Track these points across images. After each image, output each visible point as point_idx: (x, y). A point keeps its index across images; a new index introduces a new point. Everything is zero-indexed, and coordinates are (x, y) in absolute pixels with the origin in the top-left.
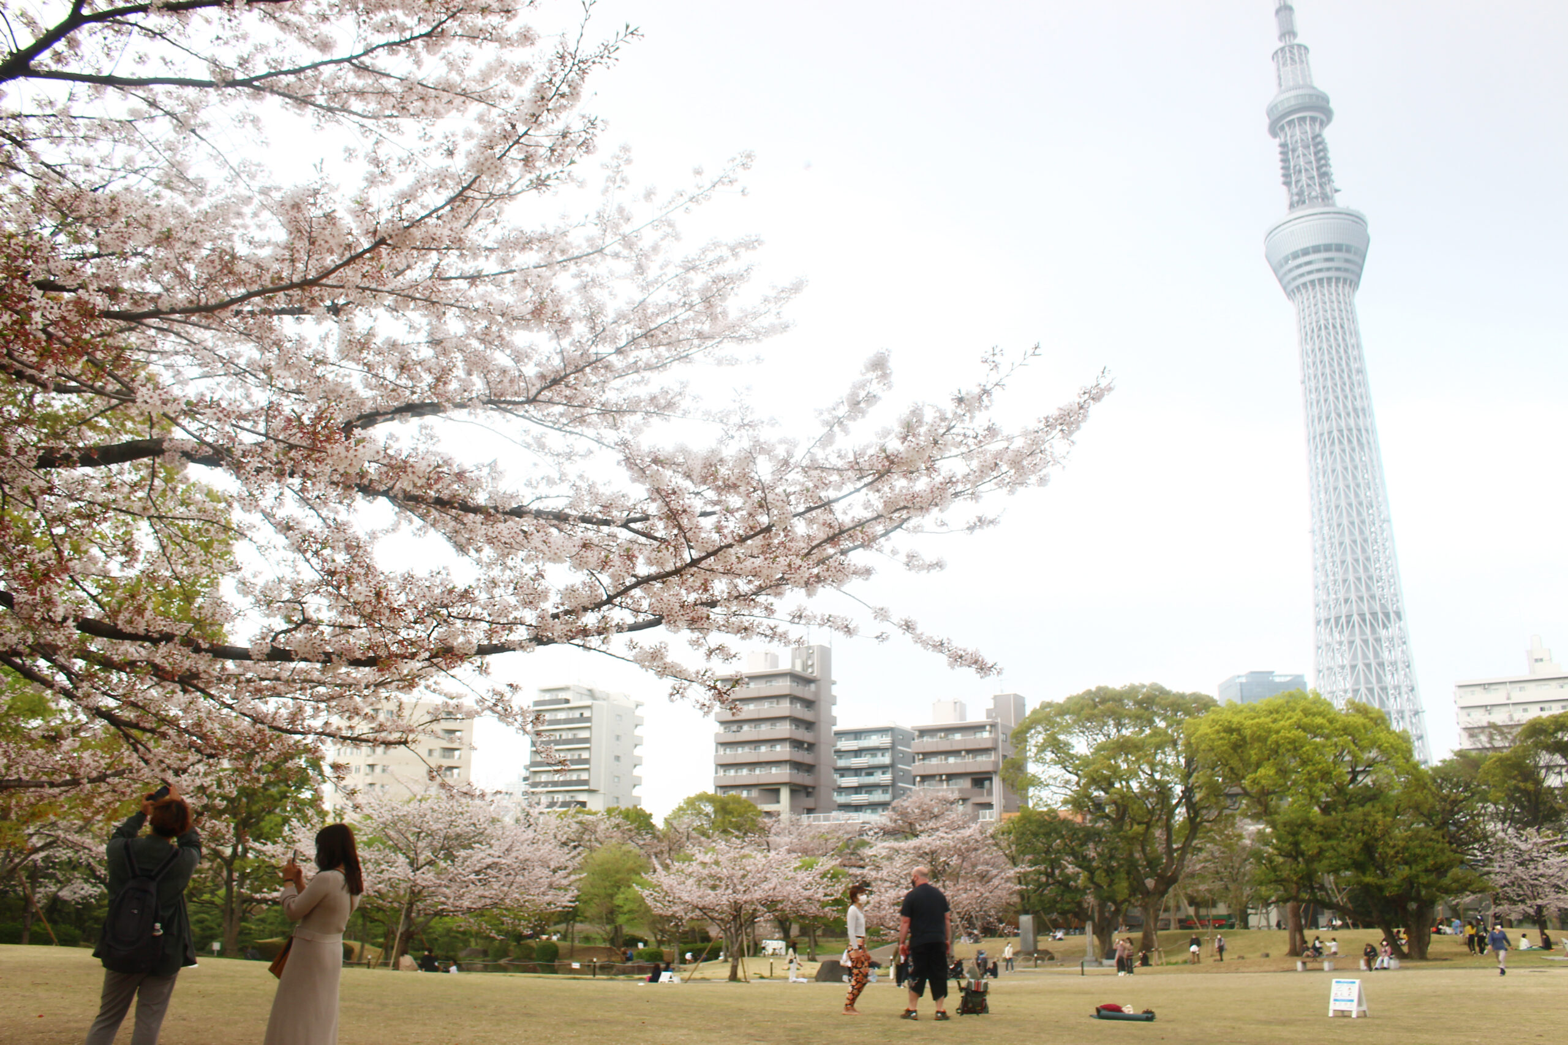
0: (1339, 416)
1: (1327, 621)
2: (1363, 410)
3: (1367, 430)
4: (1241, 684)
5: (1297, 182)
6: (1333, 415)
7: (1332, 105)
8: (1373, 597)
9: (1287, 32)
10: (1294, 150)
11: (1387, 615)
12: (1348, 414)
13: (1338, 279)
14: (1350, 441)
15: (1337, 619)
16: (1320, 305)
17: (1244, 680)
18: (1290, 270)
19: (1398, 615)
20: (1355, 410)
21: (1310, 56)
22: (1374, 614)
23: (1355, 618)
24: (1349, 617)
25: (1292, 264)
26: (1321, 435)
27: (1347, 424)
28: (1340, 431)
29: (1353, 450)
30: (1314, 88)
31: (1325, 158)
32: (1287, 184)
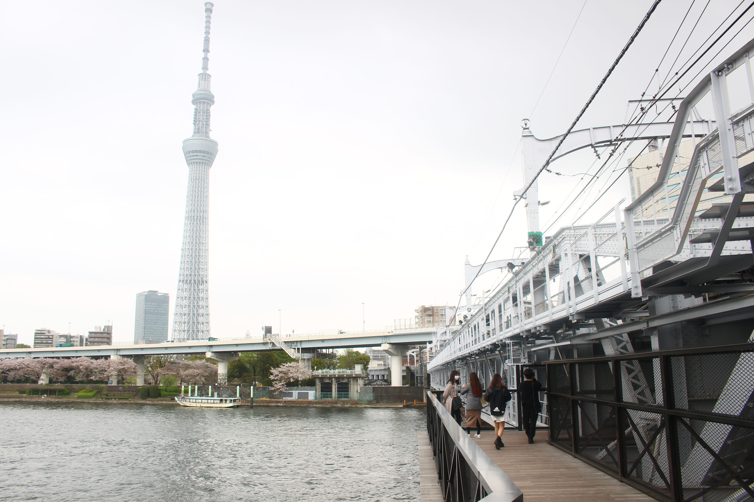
0: (198, 211)
1: (183, 281)
2: (206, 211)
3: (206, 218)
4: (146, 295)
5: (198, 124)
6: (196, 211)
7: (215, 100)
8: (199, 275)
9: (205, 68)
10: (199, 113)
11: (203, 282)
12: (201, 211)
13: (205, 163)
14: (200, 221)
15: (187, 281)
16: (198, 171)
17: (146, 293)
18: (190, 156)
19: (206, 282)
20: (203, 210)
21: (211, 78)
22: (199, 281)
23: (193, 281)
24: (190, 281)
25: (191, 154)
26: (191, 217)
27: (200, 215)
28: (197, 217)
29: (200, 224)
30: (210, 92)
31: (209, 119)
32: (195, 124)
